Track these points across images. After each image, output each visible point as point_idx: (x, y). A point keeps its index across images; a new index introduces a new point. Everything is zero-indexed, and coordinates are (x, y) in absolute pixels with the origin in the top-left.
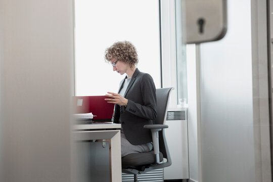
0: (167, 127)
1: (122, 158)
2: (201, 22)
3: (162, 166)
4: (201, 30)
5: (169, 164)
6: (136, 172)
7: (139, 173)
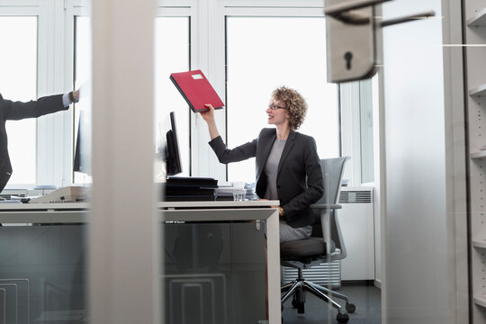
0: (340, 207)
1: (281, 244)
2: (348, 57)
3: (334, 258)
4: (349, 66)
5: (343, 255)
6: (300, 265)
7: (305, 268)
